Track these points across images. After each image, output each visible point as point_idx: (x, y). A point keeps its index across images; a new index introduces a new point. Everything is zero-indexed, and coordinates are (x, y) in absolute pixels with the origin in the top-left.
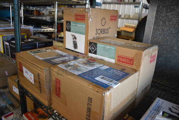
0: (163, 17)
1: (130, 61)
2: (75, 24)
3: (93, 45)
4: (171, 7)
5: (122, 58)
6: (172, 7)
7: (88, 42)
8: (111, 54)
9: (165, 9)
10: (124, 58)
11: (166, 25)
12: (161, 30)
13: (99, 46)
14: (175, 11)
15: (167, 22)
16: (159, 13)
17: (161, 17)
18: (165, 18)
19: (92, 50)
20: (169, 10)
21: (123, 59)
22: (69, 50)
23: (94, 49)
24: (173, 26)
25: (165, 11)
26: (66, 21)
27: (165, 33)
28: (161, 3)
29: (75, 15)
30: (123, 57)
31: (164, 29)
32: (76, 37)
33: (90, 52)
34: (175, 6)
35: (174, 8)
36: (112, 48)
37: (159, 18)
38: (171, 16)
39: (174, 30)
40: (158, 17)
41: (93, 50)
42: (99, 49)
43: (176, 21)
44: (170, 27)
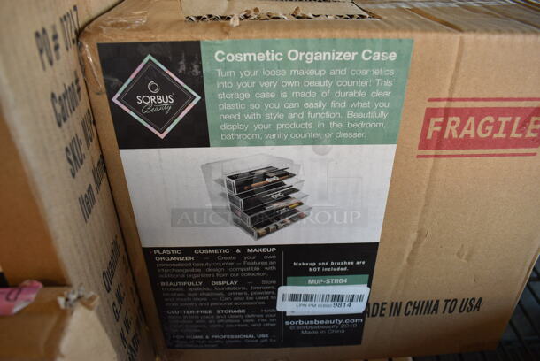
1: (523, 126)
3: (151, 69)
5: (464, 114)
7: (92, 58)
8: (367, 105)
10: (479, 114)
13: (226, 66)
19: (148, 117)
21: (472, 120)
23: (168, 101)
30: (472, 111)
33: (133, 137)
36: (378, 56)
41: (160, 119)
42: (226, 91)
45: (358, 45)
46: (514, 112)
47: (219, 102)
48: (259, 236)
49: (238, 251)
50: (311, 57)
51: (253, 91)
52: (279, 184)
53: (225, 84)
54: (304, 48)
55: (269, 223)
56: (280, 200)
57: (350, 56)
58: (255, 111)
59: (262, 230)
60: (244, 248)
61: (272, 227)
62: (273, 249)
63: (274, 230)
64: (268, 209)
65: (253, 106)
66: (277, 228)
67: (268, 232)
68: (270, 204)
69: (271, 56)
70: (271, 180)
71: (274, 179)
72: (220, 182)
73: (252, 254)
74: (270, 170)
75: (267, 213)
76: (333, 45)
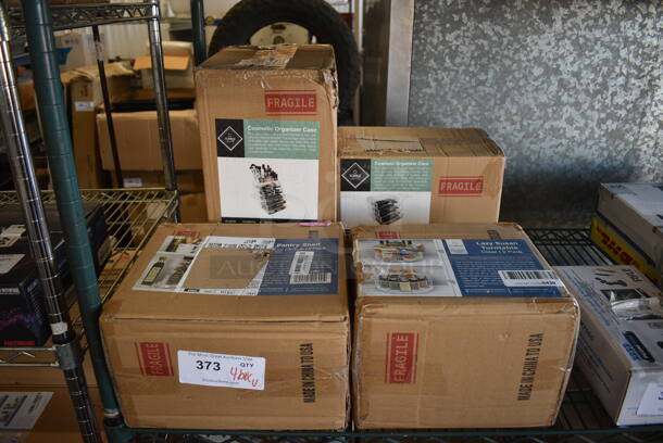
0: (436, 48)
1: (474, 186)
2: (268, 129)
3: (355, 167)
4: (454, 16)
6: (456, 18)
8: (420, 179)
9: (437, 22)
11: (446, 69)
12: (433, 84)
13: (378, 166)
14: (465, 28)
15: (447, 60)
16: (423, 36)
17: (429, 47)
18: (441, 47)
19: (352, 181)
20: (448, 25)
22: (239, 220)
23: (359, 176)
24: (463, 68)
25: (440, 28)
26: (218, 121)
27: (447, 89)
28: (426, 7)
29: (267, 96)
30: (455, 181)
31: (443, 79)
32: (274, 169)
33: (345, 187)
34: (464, 15)
35: (461, 19)
36: (423, 164)
37: (424, 50)
38: (455, 42)
39: (467, 78)
40: (421, 48)
42: (377, 174)
43: (469, 55)
44: (457, 71)
45: (416, 161)
46: (470, 181)
47: (375, 177)
50: (404, 164)
52: (392, 205)
54: (400, 161)
55: (388, 220)
56: (393, 211)
57: (415, 164)
58: (386, 180)
64: (388, 214)
65: (385, 178)
69: (392, 164)
70: (389, 204)
72: (372, 204)
74: (389, 200)
76: (409, 161)
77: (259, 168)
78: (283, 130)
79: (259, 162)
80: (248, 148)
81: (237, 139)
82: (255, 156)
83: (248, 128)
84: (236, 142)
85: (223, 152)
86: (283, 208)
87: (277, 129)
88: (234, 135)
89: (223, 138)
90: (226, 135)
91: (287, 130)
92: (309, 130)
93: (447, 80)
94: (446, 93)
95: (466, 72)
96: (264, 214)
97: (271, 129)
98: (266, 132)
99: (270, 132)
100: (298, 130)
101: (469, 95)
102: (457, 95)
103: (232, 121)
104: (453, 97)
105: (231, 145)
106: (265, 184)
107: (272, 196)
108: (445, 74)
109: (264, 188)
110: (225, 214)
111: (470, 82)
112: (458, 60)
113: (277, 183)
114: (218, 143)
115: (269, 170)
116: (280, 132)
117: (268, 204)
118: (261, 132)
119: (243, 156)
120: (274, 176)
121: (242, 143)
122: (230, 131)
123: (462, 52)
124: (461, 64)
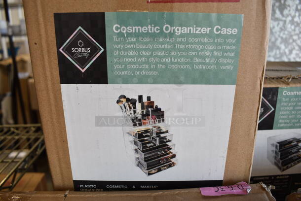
26: (58, 17)
32: (158, 103)
42: (284, 106)
43: (294, 8)
44: (285, 21)
47: (280, 111)
48: (284, 170)
49: (273, 178)
51: (294, 107)
52: (297, 145)
53: (285, 104)
55: (289, 163)
56: (296, 152)
58: (293, 114)
59: (285, 167)
60: (275, 176)
61: (290, 165)
62: (288, 177)
63: (290, 167)
64: (290, 157)
65: (293, 112)
66: (292, 166)
67: (288, 168)
68: (291, 155)
70: (294, 144)
71: (295, 143)
72: (273, 145)
73: (279, 179)
74: (294, 139)
75: (289, 159)
77: (133, 102)
78: (179, 31)
79: (133, 91)
80: (113, 66)
81: (95, 50)
82: (126, 81)
83: (113, 28)
84: (91, 56)
85: (69, 75)
86: (170, 166)
87: (167, 28)
88: (88, 44)
89: (68, 50)
90: (74, 44)
91: (185, 30)
92: (224, 31)
93: (277, 29)
94: (276, 39)
95: (292, 22)
96: (140, 175)
97: (155, 30)
98: (148, 34)
99: (153, 36)
100: (205, 30)
101: (294, 41)
102: (285, 41)
103: (85, 15)
104: (281, 43)
105: (83, 61)
106: (143, 128)
107: (155, 148)
108: (276, 23)
109: (140, 136)
110: (78, 175)
111: (294, 30)
112: (286, 12)
113: (163, 126)
114: (61, 59)
115: (151, 104)
116: (172, 35)
117: (146, 160)
118: (137, 35)
119: (106, 82)
120: (159, 114)
121: (104, 56)
122: (80, 36)
123: (289, 6)
124: (288, 16)
